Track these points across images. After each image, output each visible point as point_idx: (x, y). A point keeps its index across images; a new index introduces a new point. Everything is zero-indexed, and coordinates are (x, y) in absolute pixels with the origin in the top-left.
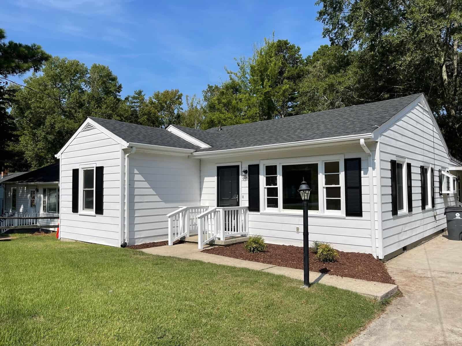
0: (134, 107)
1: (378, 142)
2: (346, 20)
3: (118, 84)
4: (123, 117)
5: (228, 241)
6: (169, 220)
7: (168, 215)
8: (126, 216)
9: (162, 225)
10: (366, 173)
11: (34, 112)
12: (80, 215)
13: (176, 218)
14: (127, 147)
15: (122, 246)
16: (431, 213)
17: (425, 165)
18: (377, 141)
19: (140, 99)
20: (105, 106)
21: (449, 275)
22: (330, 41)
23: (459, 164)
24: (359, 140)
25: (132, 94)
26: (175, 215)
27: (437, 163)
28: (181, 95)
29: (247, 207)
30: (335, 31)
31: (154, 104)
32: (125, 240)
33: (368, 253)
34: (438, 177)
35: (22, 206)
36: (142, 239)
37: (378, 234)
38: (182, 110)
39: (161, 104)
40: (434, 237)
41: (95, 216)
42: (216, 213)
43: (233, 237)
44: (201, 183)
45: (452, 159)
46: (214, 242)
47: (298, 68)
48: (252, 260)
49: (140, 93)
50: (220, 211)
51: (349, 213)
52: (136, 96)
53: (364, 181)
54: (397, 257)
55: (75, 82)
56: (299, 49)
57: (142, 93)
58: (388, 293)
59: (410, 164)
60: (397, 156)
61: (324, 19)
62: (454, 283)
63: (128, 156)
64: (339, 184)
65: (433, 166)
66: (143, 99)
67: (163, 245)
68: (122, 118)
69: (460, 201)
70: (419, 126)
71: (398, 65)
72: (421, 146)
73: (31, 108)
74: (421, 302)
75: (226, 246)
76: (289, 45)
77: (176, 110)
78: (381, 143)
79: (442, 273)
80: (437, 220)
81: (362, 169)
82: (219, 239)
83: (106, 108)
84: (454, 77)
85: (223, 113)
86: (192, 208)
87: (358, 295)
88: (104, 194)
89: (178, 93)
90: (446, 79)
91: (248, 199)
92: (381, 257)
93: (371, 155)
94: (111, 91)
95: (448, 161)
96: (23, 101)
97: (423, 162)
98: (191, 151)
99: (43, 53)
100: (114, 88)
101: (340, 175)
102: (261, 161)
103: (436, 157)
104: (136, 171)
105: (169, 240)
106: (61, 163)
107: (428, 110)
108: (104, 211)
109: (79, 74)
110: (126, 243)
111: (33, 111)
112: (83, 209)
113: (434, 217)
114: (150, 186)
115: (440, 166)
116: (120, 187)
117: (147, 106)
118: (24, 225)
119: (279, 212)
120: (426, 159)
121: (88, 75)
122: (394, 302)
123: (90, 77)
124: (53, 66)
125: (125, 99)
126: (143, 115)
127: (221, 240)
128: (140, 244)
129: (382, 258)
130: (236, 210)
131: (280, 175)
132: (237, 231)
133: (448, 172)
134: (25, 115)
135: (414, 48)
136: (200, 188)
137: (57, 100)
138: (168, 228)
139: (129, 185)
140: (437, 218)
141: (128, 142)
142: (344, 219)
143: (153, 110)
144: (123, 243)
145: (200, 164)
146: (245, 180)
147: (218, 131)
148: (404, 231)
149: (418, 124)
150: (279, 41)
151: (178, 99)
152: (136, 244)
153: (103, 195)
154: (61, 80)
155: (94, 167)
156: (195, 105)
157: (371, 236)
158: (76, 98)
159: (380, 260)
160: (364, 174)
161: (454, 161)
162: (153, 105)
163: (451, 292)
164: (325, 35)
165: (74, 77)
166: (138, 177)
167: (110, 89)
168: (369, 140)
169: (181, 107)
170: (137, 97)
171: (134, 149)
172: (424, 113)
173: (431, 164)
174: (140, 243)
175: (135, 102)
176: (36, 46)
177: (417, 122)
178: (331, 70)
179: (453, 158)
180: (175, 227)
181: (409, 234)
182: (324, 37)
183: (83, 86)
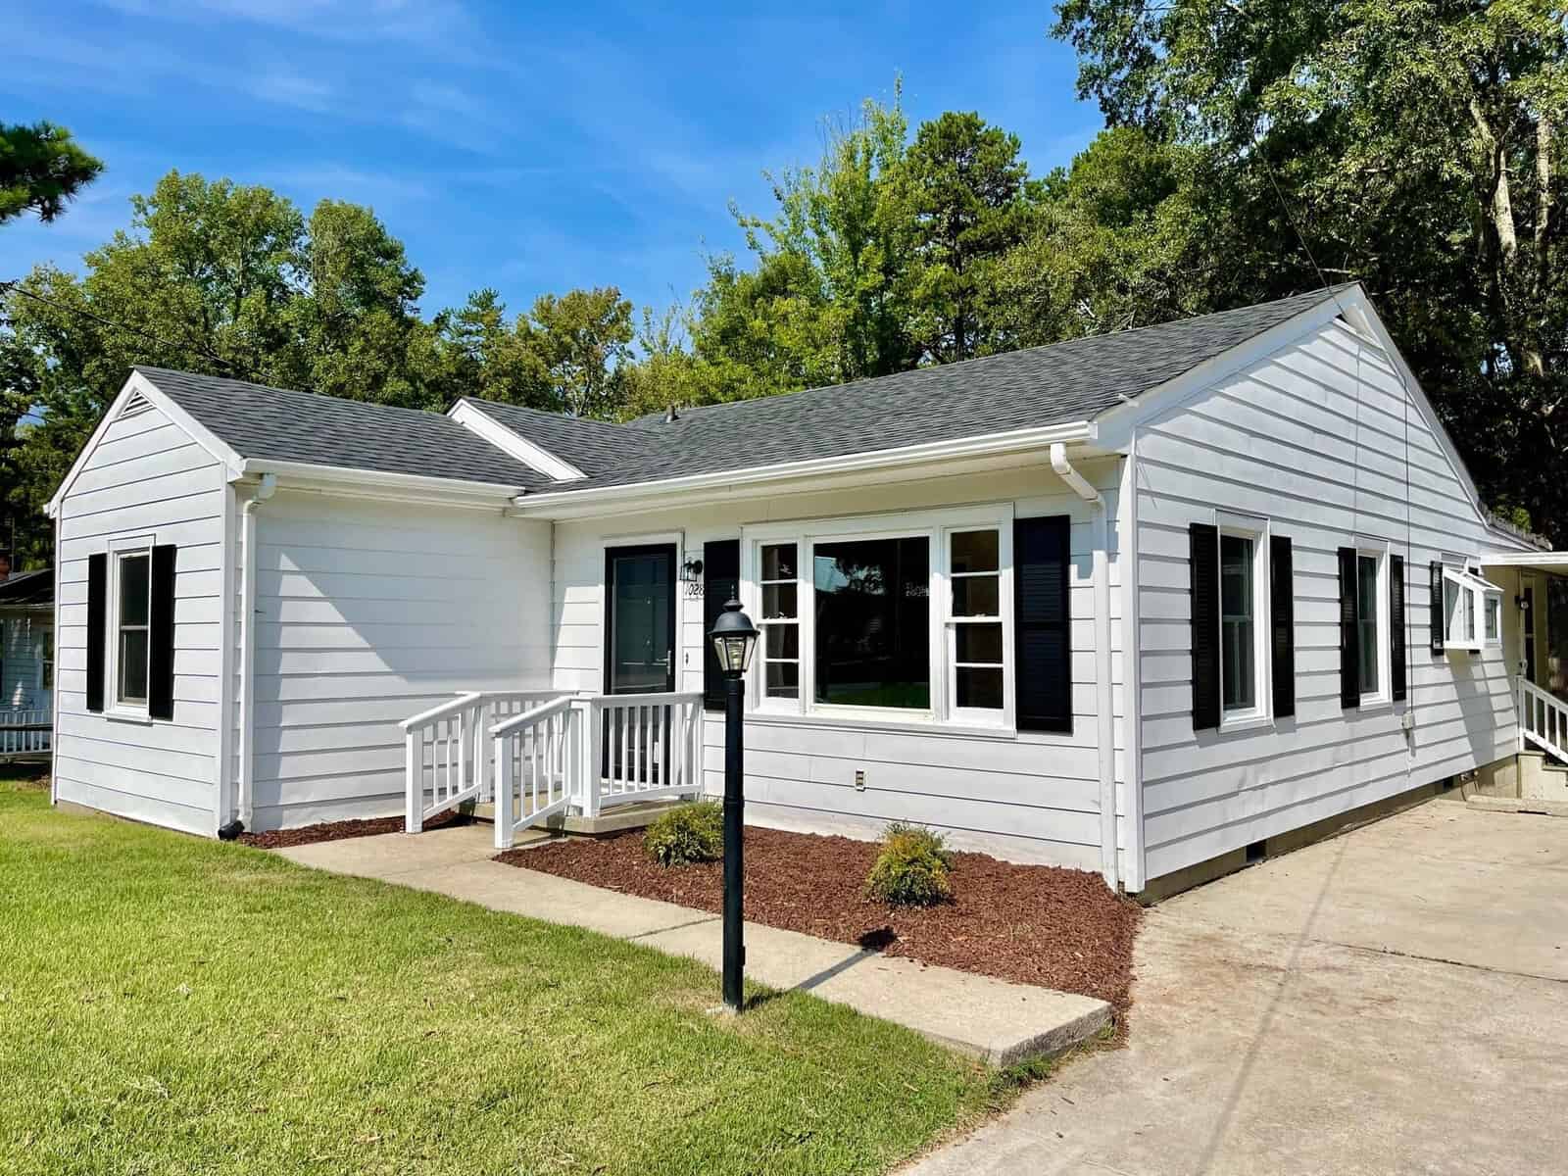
0: (467, 350)
1: (1126, 456)
2: (1154, 35)
3: (407, 270)
4: (422, 381)
5: (612, 820)
6: (409, 739)
7: (405, 724)
8: (242, 726)
9: (383, 760)
10: (1085, 573)
11: (114, 365)
12: (109, 720)
13: (436, 736)
14: (241, 476)
15: (221, 834)
16: (1394, 721)
17: (1361, 545)
18: (1123, 451)
19: (487, 319)
20: (358, 344)
21: (1362, 964)
22: (1103, 109)
23: (1532, 542)
24: (1048, 447)
25: (462, 305)
26: (433, 721)
27: (1416, 537)
28: (628, 306)
29: (700, 695)
30: (1122, 77)
31: (535, 339)
32: (238, 812)
33: (1088, 871)
34: (1428, 591)
35: (20, 685)
36: (310, 809)
37: (1126, 799)
38: (633, 358)
39: (557, 337)
40: (1401, 808)
41: (150, 725)
42: (572, 715)
43: (645, 804)
44: (554, 608)
45: (1498, 524)
46: (563, 821)
47: (1012, 210)
48: (646, 895)
49: (486, 301)
50: (582, 710)
51: (1027, 721)
52: (475, 309)
53: (1079, 603)
54: (1214, 883)
55: (261, 262)
56: (1014, 144)
57: (495, 300)
58: (1051, 1036)
59: (1289, 540)
60: (1221, 509)
61: (1078, 32)
62: (1360, 995)
63: (251, 510)
64: (996, 614)
65: (1401, 551)
66: (498, 322)
67: (387, 832)
68: (418, 384)
69: (1530, 677)
70: (1332, 401)
71: (1321, 189)
72: (1346, 474)
73: (103, 352)
74: (1176, 1075)
75: (600, 836)
76: (983, 129)
77: (613, 357)
78: (1139, 459)
79: (1335, 952)
80: (1417, 744)
81: (1072, 559)
82: (580, 810)
83: (363, 351)
84: (1538, 237)
85: (718, 364)
86: (499, 698)
87: (923, 1048)
88: (176, 647)
89: (616, 300)
90: (1510, 244)
91: (701, 667)
92: (1133, 886)
93: (1103, 503)
94: (380, 293)
95: (1479, 533)
96: (76, 326)
97: (1352, 533)
98: (508, 490)
99: (73, 156)
100: (390, 283)
101: (1000, 579)
102: (748, 529)
103: (1417, 517)
104: (286, 563)
105: (409, 813)
106: (62, 533)
107: (1380, 345)
108: (177, 707)
109: (274, 235)
110: (239, 823)
111: (110, 362)
112: (120, 700)
113: (1403, 735)
114: (344, 615)
115: (1439, 550)
116: (220, 618)
117: (509, 344)
118: (24, 751)
119: (801, 715)
120: (1365, 524)
121: (305, 240)
122: (1071, 1071)
123: (308, 247)
124: (182, 208)
125: (436, 321)
126: (496, 375)
127: (585, 815)
128: (301, 826)
129: (1136, 891)
130: (662, 705)
131: (806, 580)
132: (667, 781)
133: (1474, 571)
134: (85, 374)
135: (1372, 128)
136: (553, 626)
137: (193, 322)
138: (404, 769)
139: (256, 611)
140: (1419, 737)
141: (245, 457)
142: (1011, 740)
143: (530, 359)
144: (227, 822)
145: (553, 541)
146: (693, 596)
147: (663, 422)
148: (1254, 789)
149: (1330, 394)
150: (948, 117)
151: (615, 321)
152: (282, 828)
153: (174, 650)
154: (210, 257)
155: (147, 549)
156: (673, 342)
157: (1099, 804)
158: (258, 316)
159: (1131, 895)
160: (1081, 576)
161: (1508, 533)
162: (532, 343)
163: (1326, 1036)
164: (1086, 91)
165: (255, 243)
166: (294, 584)
167: (377, 287)
168: (1085, 450)
169: (627, 347)
170: (477, 313)
171: (269, 483)
172: (1363, 355)
173: (1392, 541)
174: (299, 822)
175: (470, 333)
176: (52, 131)
177: (1328, 388)
178: (1110, 213)
179: (1501, 523)
180: (431, 767)
181: (1275, 797)
182: (1082, 98)
183: (288, 275)
